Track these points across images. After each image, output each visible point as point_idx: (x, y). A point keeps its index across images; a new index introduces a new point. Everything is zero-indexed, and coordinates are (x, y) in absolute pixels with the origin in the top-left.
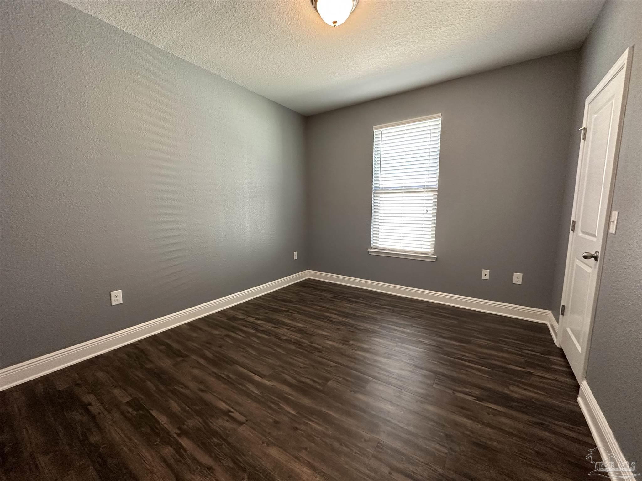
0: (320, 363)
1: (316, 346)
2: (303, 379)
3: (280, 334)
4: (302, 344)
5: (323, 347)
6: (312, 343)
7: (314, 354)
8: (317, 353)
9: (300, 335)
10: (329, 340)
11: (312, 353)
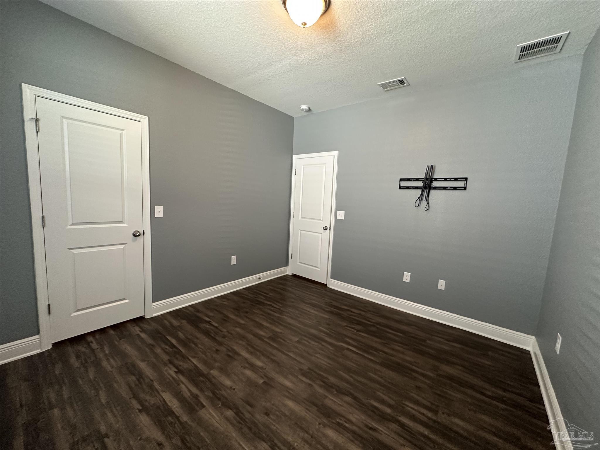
0: (302, 357)
1: (304, 379)
2: (316, 344)
3: (356, 409)
4: (322, 383)
5: (297, 376)
6: (310, 384)
7: (307, 368)
8: (305, 368)
9: (328, 402)
10: (287, 389)
11: (309, 368)
